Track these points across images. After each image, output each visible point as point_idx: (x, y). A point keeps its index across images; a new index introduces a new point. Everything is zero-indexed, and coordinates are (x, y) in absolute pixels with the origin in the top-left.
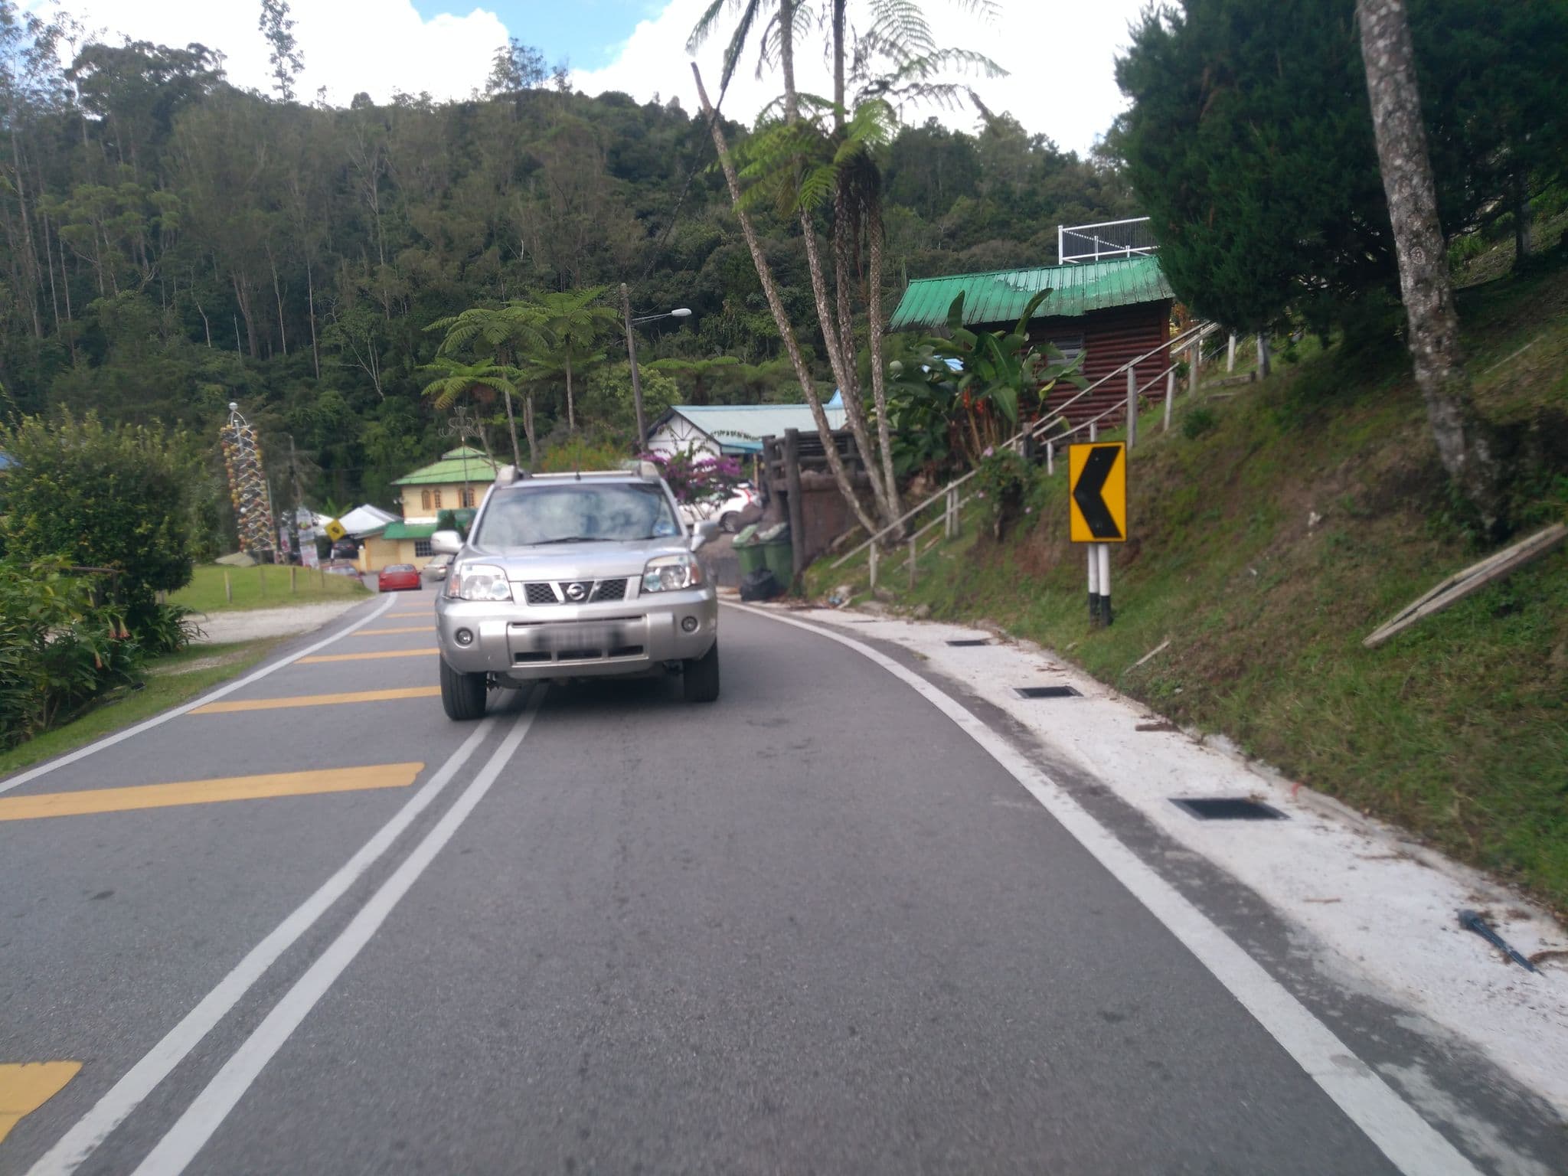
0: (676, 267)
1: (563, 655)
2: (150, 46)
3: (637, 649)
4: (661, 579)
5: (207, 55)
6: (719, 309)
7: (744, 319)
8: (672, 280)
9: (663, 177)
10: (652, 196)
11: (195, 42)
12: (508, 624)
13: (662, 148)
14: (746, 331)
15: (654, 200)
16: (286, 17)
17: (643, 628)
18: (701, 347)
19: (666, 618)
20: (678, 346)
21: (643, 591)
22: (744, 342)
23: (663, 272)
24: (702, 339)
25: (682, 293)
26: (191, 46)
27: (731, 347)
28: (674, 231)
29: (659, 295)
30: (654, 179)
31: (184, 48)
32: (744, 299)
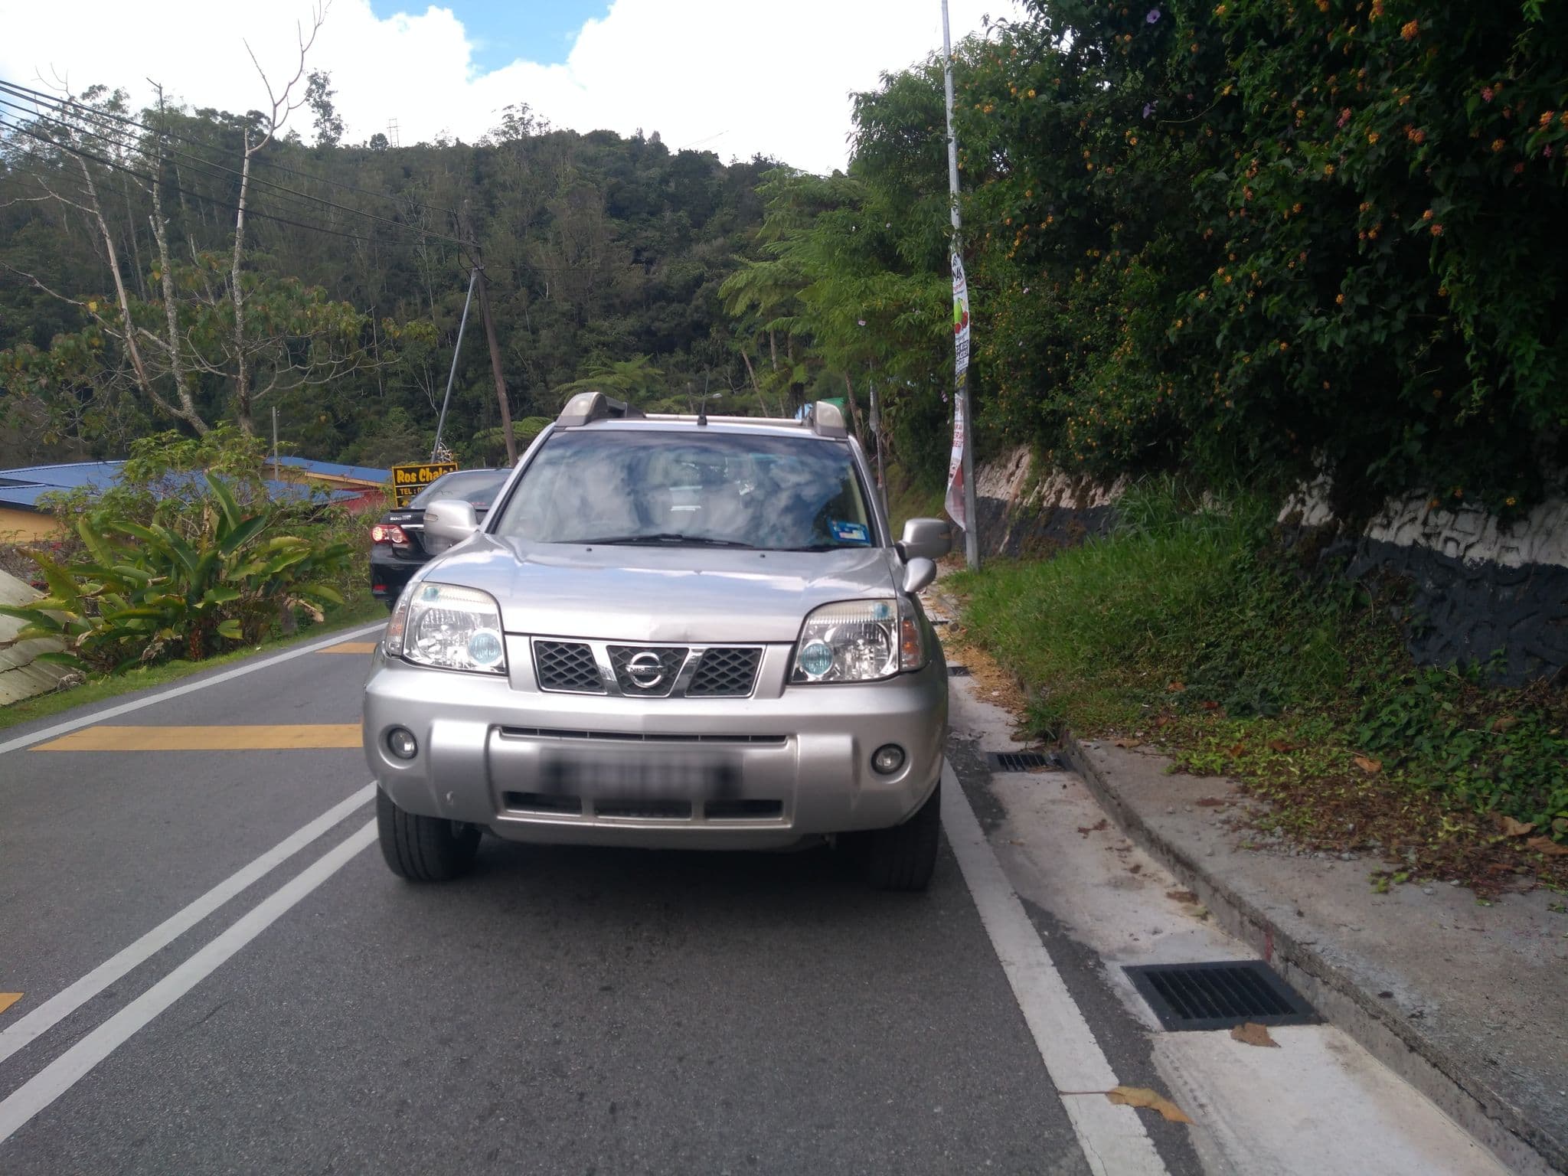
0: (670, 301)
1: (607, 806)
2: (214, 113)
3: (769, 807)
4: (836, 651)
5: (263, 120)
6: (707, 335)
7: (726, 342)
8: (667, 311)
9: (652, 214)
10: (644, 234)
11: (254, 109)
12: (491, 728)
13: (648, 185)
14: (729, 353)
15: (647, 238)
16: (328, 88)
17: (787, 763)
18: (692, 365)
19: (839, 744)
20: (674, 365)
21: (793, 678)
22: (727, 361)
23: (659, 304)
24: (693, 359)
25: (675, 322)
26: (251, 113)
27: (716, 366)
28: (665, 269)
29: (657, 324)
30: (644, 216)
31: (244, 114)
32: (726, 327)
